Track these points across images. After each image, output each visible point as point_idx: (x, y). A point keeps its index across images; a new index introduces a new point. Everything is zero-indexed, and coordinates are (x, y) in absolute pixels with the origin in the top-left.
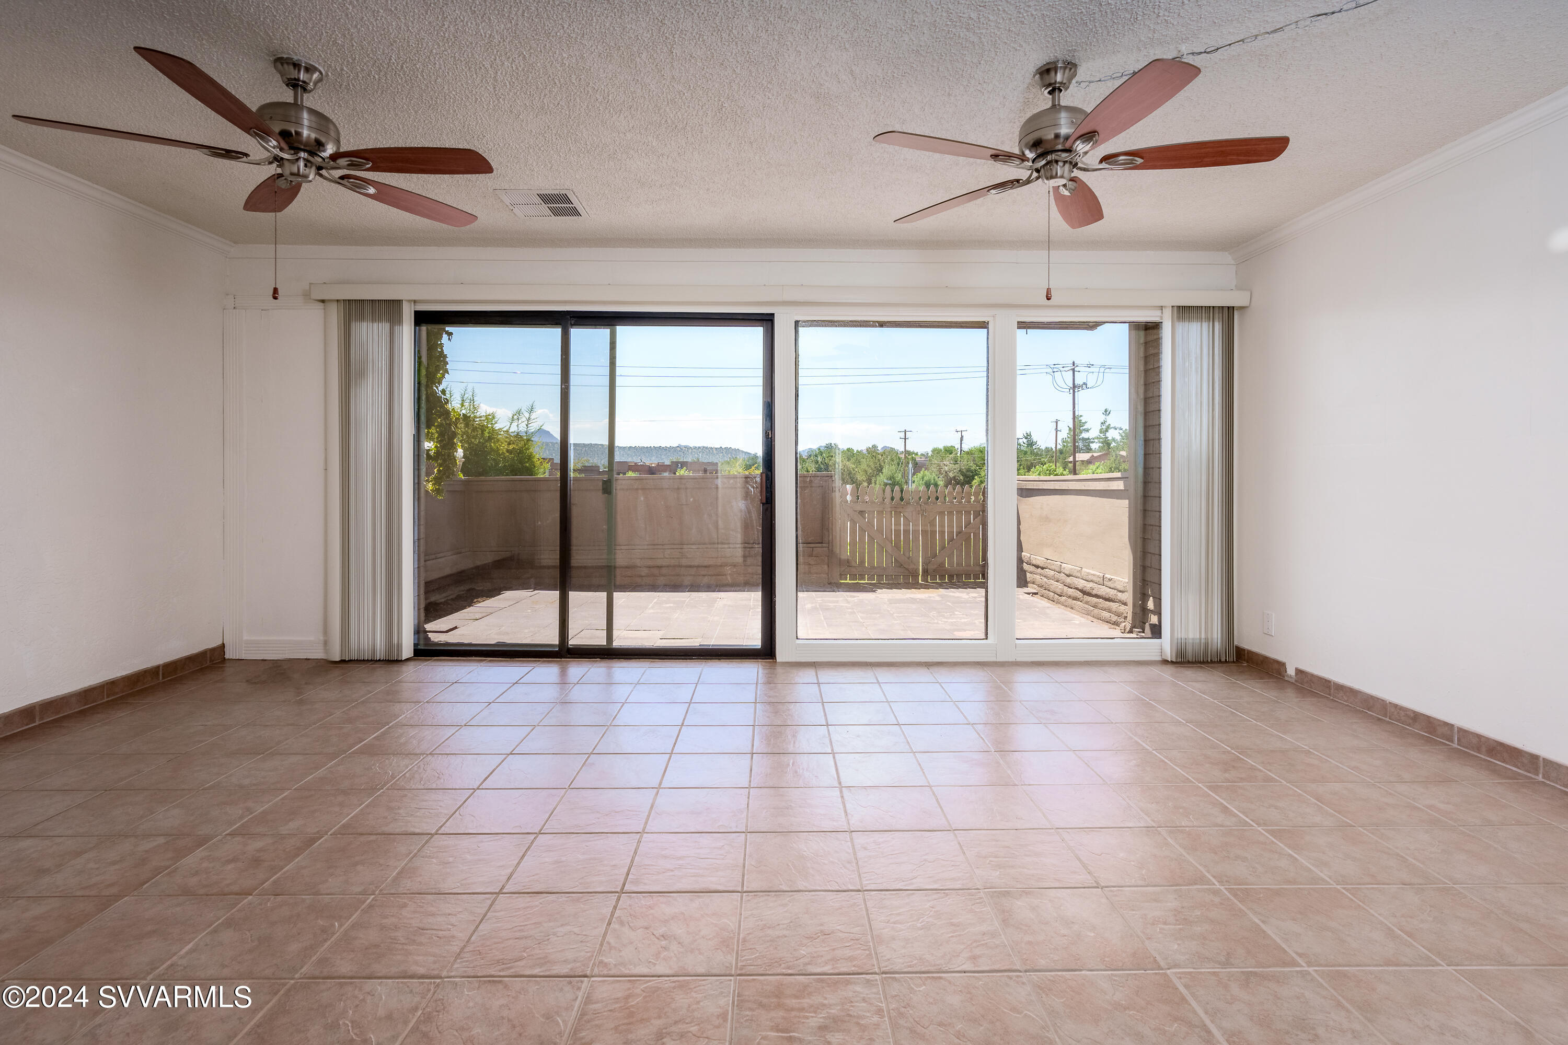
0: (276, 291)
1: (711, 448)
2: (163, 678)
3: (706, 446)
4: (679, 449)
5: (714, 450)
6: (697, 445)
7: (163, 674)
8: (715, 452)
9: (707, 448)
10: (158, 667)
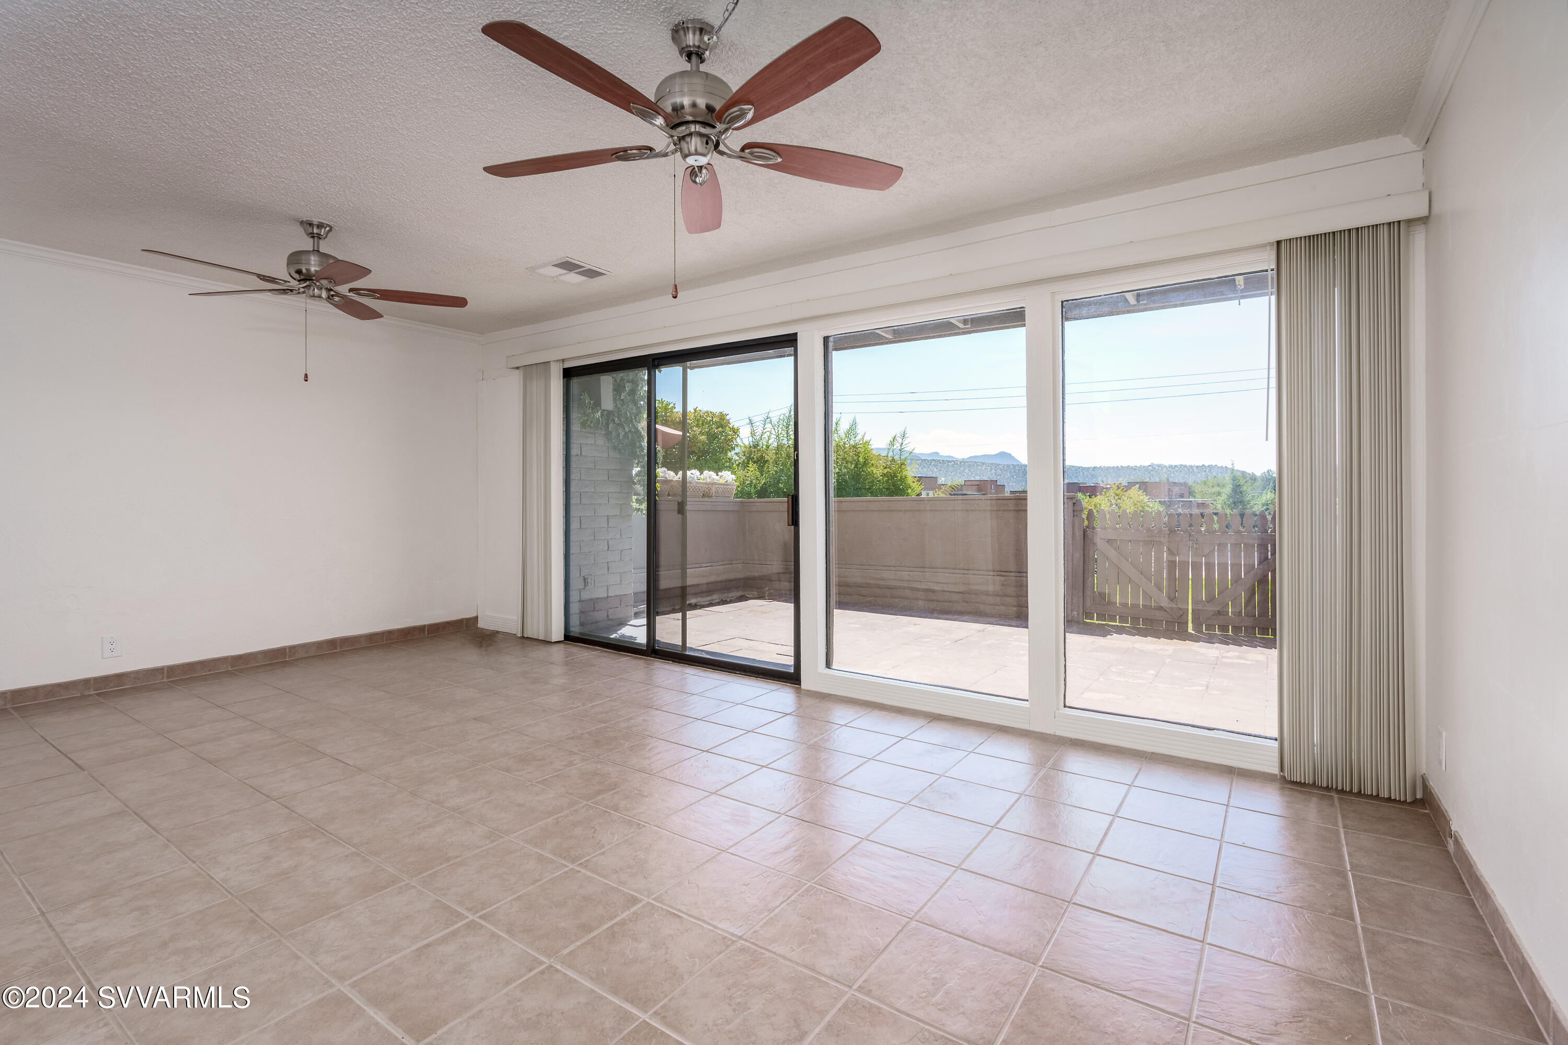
0: (306, 375)
1: (1191, 467)
2: (428, 634)
3: (1184, 463)
4: (1151, 468)
5: (1195, 468)
6: (1174, 464)
7: (428, 631)
8: (1196, 470)
9: (1185, 466)
10: (424, 626)
